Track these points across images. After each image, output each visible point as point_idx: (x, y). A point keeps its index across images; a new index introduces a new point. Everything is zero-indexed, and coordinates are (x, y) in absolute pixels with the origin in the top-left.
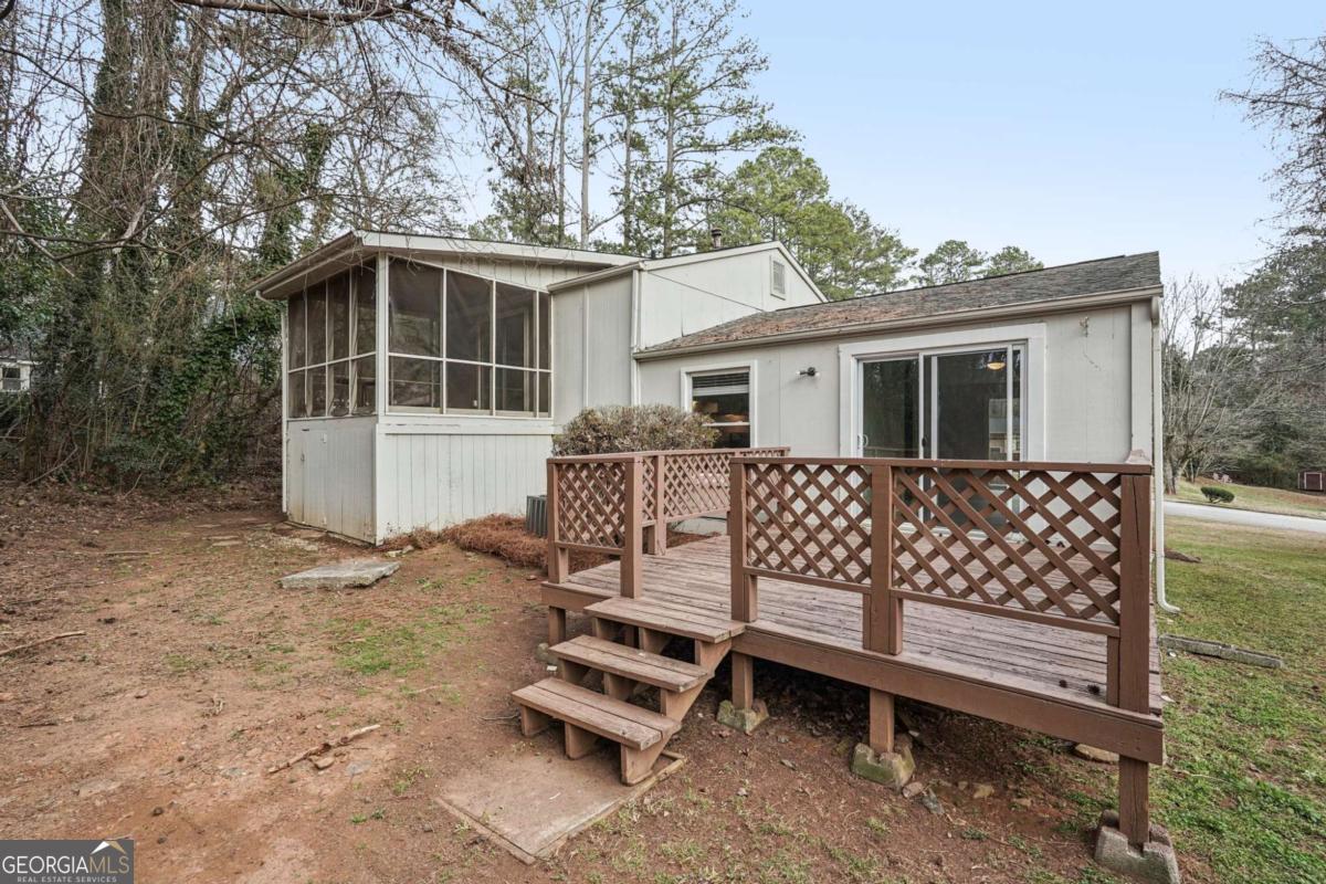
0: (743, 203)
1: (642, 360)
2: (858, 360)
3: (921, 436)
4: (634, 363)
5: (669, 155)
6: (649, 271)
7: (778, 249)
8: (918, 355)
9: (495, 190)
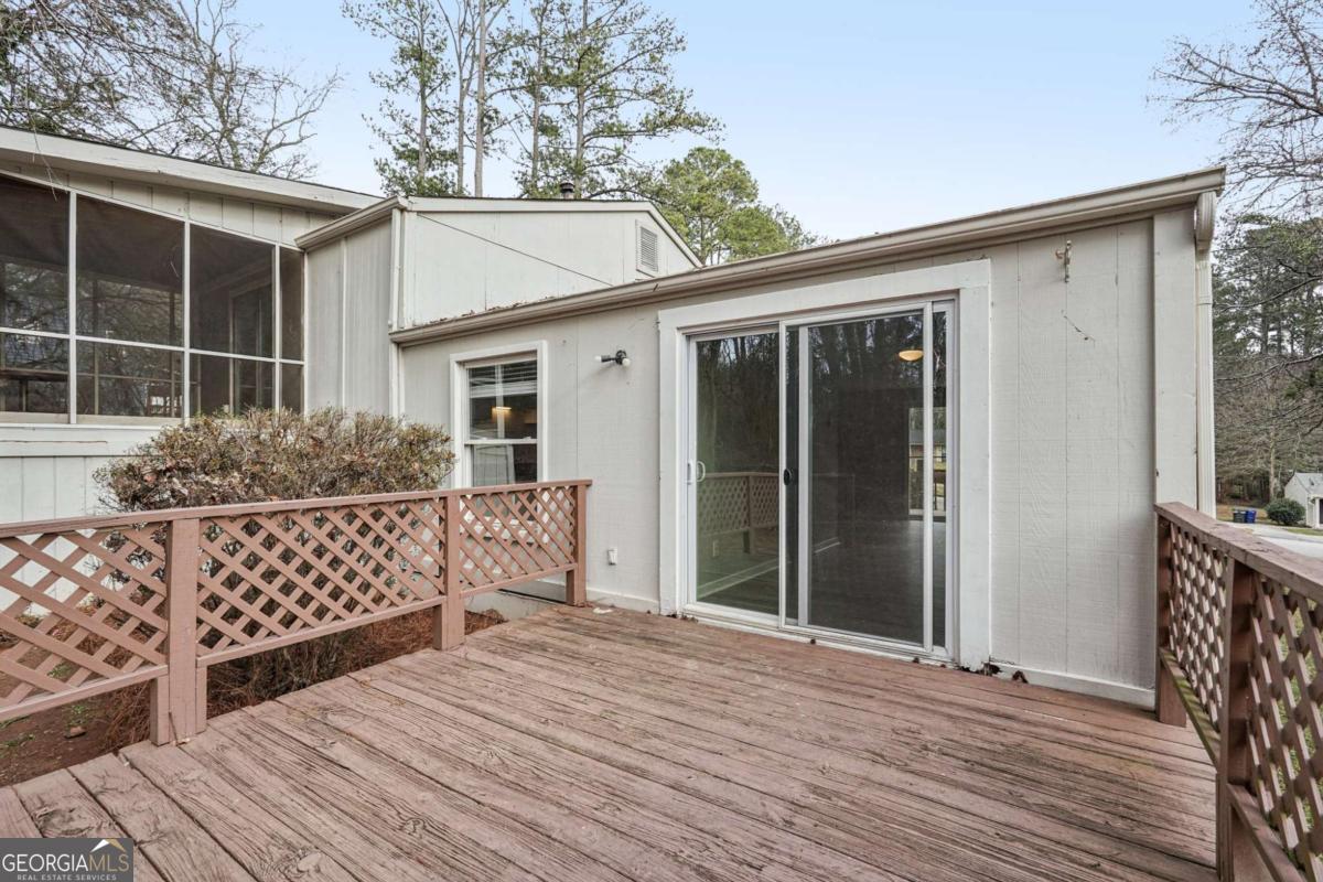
0: (657, 194)
1: (407, 344)
2: (689, 337)
3: (783, 466)
4: (393, 348)
5: (578, 139)
6: (419, 212)
7: (648, 212)
8: (776, 325)
9: (382, 170)
